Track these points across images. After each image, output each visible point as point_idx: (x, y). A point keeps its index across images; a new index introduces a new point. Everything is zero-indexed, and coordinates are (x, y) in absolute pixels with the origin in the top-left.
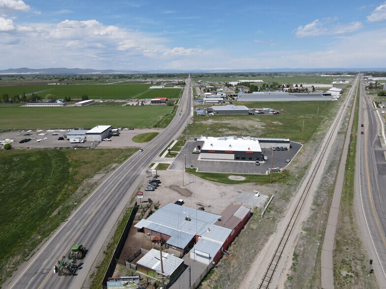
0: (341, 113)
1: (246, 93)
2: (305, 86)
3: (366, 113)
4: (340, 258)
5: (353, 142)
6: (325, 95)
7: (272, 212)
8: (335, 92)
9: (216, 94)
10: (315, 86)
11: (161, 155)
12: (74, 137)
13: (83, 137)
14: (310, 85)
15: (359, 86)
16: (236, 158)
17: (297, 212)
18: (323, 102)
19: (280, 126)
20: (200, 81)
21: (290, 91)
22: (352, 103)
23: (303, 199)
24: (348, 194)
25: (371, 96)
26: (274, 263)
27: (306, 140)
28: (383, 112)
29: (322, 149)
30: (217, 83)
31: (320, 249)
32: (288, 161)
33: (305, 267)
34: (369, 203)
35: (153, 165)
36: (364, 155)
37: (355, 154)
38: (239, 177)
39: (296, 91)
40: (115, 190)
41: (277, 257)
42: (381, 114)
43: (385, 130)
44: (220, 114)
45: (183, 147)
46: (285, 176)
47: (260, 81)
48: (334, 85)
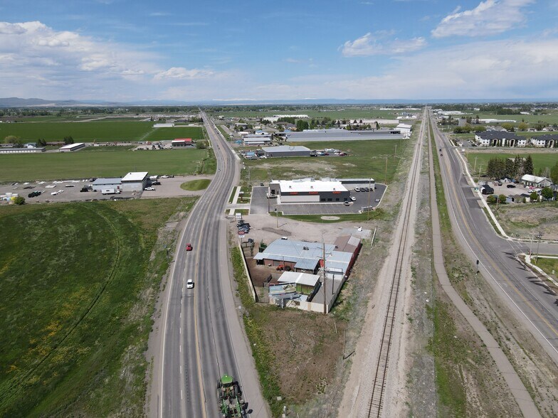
0: (418, 152)
1: (294, 131)
2: (366, 121)
3: (444, 152)
4: (450, 267)
5: (439, 181)
6: (394, 133)
7: (380, 242)
8: (405, 130)
9: (254, 133)
10: (380, 122)
11: (231, 200)
14: (373, 121)
15: (430, 122)
16: (322, 200)
17: (403, 240)
18: (394, 141)
19: (354, 168)
20: (221, 117)
21: (350, 128)
22: (428, 142)
23: (405, 230)
25: (445, 133)
26: (397, 274)
27: (390, 181)
28: (463, 150)
29: (409, 188)
30: (247, 120)
31: (432, 263)
32: (377, 200)
33: (423, 275)
34: (466, 229)
35: (228, 211)
36: (452, 192)
37: (443, 192)
38: (332, 217)
39: (356, 128)
40: (204, 235)
41: (398, 270)
42: (462, 153)
43: (469, 168)
44: (274, 157)
45: (251, 193)
46: (380, 214)
47: (304, 116)
48: (400, 120)
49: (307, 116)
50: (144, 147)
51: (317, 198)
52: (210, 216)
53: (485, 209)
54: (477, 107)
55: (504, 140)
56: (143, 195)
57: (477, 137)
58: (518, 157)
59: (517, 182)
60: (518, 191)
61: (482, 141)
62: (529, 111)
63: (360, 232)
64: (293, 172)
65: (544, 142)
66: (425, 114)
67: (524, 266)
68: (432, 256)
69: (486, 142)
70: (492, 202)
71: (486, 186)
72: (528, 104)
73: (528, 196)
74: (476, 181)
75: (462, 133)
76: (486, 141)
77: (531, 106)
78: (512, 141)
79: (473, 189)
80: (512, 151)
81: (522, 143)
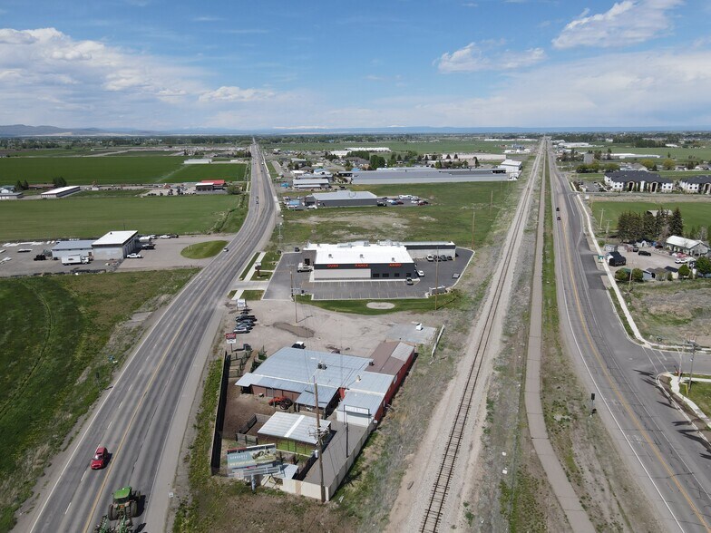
0: (525, 200)
1: (365, 169)
2: (462, 157)
3: (562, 199)
4: (550, 400)
5: (549, 244)
6: (497, 172)
7: (446, 350)
8: (511, 168)
9: (312, 172)
10: (479, 157)
11: (243, 276)
12: (69, 254)
13: (86, 253)
14: (471, 156)
15: (547, 158)
16: (374, 276)
17: (482, 347)
18: (495, 184)
19: (435, 223)
20: (276, 150)
21: (440, 166)
22: (540, 185)
23: (488, 329)
25: (566, 173)
26: (462, 414)
27: (479, 243)
28: (587, 198)
29: (504, 256)
30: (309, 153)
31: (522, 391)
32: (456, 275)
33: (505, 416)
34: (581, 327)
35: (233, 293)
36: (567, 262)
37: (553, 261)
38: (383, 305)
39: (449, 165)
41: (465, 406)
42: (585, 201)
43: (593, 224)
44: (327, 206)
45: (278, 263)
46: (456, 299)
47: (384, 149)
48: (507, 155)
49: (387, 149)
50: (157, 192)
51: (367, 273)
52: (204, 301)
53: (612, 290)
54: (610, 137)
55: (643, 183)
56: (122, 266)
57: (606, 179)
58: (661, 207)
59: (660, 247)
60: (659, 260)
61: (613, 184)
62: (677, 142)
63: (419, 332)
65: (698, 186)
67: (668, 399)
68: (523, 379)
69: (619, 186)
70: (622, 279)
71: (615, 254)
72: (675, 133)
73: (675, 270)
74: (601, 244)
75: (587, 172)
76: (618, 184)
77: (680, 136)
78: (654, 185)
79: (596, 258)
80: (653, 198)
81: (667, 187)
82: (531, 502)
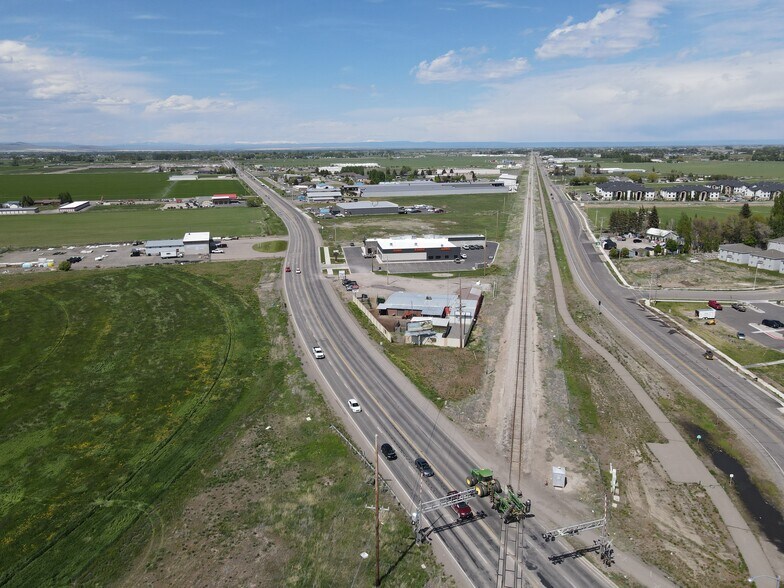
0: (529, 206)
1: (366, 183)
2: (458, 171)
3: (561, 207)
4: (574, 311)
5: (556, 237)
6: (496, 185)
7: (501, 294)
8: (510, 182)
9: (315, 186)
10: (477, 172)
11: (323, 261)
15: (539, 172)
17: (525, 292)
18: (498, 195)
19: (456, 225)
20: (257, 166)
21: (438, 179)
22: (539, 196)
23: (526, 283)
24: (567, 275)
25: (560, 185)
26: (524, 318)
28: (582, 205)
29: (523, 245)
31: (556, 309)
32: (490, 257)
33: (548, 318)
35: (325, 271)
36: (572, 248)
37: (562, 248)
38: (444, 274)
39: (447, 179)
41: (524, 315)
42: (581, 207)
43: (590, 224)
44: (354, 214)
45: (343, 253)
46: (496, 270)
47: (373, 165)
48: (501, 170)
49: (376, 164)
50: (175, 206)
51: (424, 256)
53: (607, 263)
54: (598, 153)
55: (629, 192)
56: (212, 258)
57: (598, 190)
58: (642, 211)
59: (642, 237)
60: (642, 246)
61: (603, 193)
62: (662, 157)
63: (479, 286)
64: (384, 231)
65: (675, 194)
66: (532, 161)
67: (643, 307)
68: (556, 303)
69: (608, 195)
70: (614, 256)
71: (609, 241)
72: (661, 148)
73: (651, 249)
74: (597, 237)
75: (579, 185)
76: (608, 193)
77: (666, 151)
78: (639, 194)
79: (594, 245)
80: (637, 205)
81: (650, 195)
82: (571, 345)
